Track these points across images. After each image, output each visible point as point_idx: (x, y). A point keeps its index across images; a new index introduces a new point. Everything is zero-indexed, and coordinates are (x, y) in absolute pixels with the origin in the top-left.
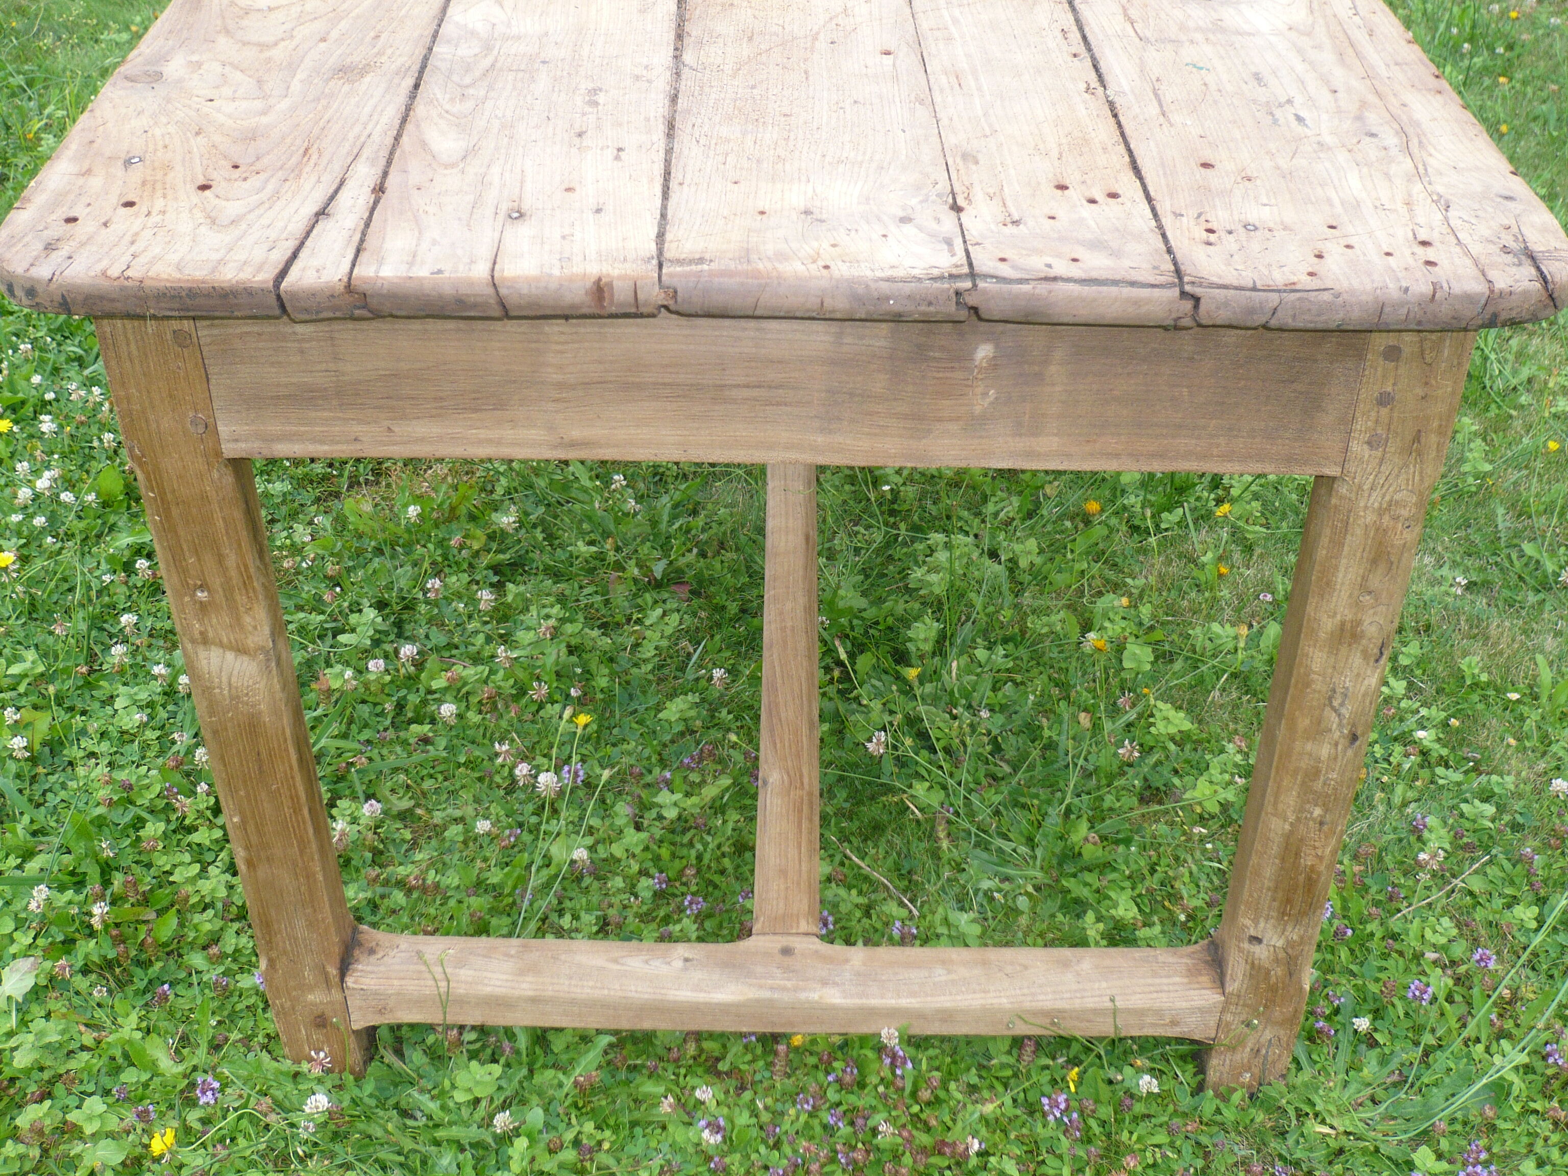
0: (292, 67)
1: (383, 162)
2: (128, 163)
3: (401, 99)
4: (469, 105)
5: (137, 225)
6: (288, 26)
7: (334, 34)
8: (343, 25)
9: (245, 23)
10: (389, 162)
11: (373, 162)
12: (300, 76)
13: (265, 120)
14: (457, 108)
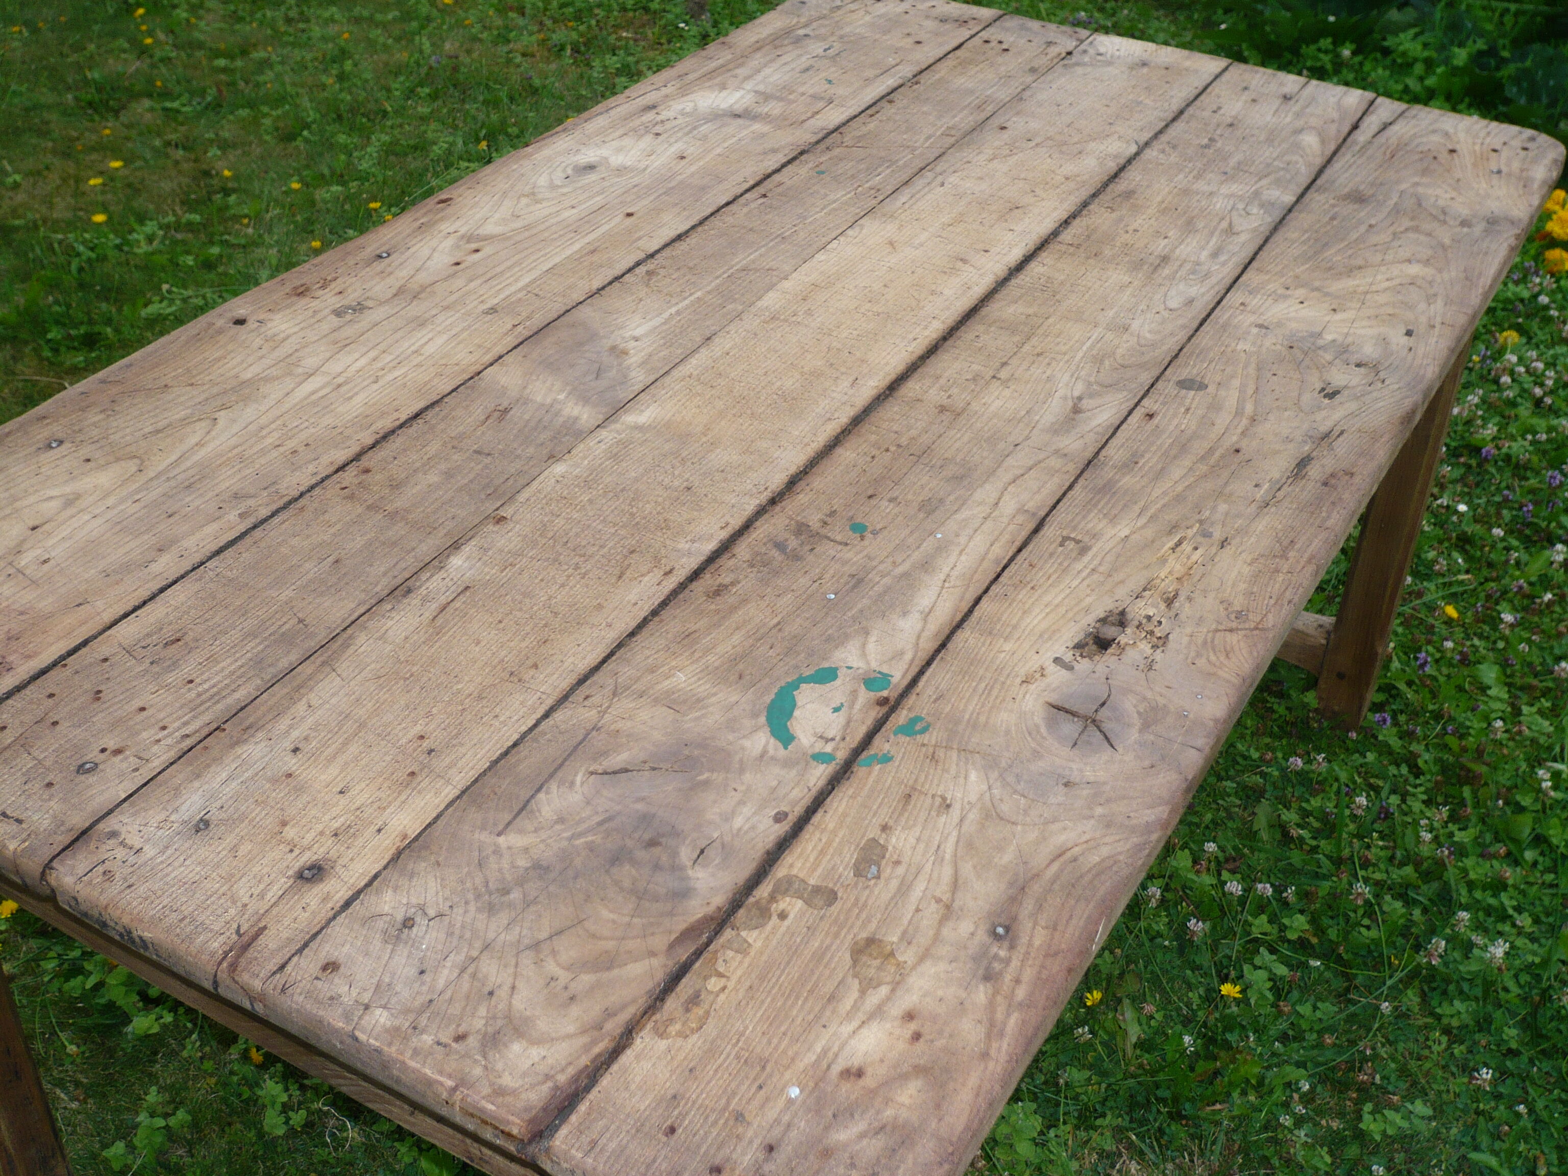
0: (1397, 211)
1: (1349, 140)
2: (1499, 172)
3: (1328, 172)
4: (1286, 158)
5: (1488, 140)
6: (1396, 243)
7: (1363, 228)
8: (1354, 235)
9: (1430, 252)
10: (1345, 140)
11: (1355, 142)
12: (1391, 203)
13: (1416, 179)
14: (1295, 158)
